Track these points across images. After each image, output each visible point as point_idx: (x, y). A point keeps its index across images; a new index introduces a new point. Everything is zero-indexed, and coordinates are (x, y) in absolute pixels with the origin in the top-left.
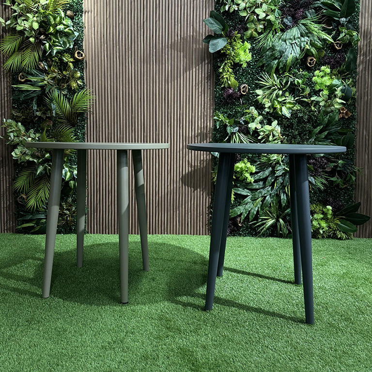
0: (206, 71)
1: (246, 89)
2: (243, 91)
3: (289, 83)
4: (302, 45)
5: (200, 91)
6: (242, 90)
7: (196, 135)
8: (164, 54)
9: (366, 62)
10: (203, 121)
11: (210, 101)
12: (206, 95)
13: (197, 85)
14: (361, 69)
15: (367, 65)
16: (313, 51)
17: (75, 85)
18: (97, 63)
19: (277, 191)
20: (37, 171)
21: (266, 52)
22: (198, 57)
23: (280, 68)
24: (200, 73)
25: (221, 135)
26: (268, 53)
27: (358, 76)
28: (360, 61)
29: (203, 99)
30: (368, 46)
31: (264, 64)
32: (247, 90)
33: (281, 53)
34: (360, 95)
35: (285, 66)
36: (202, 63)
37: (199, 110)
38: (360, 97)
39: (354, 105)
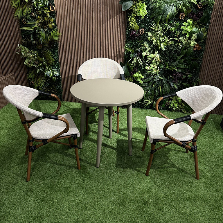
0: (122, 18)
1: (143, 31)
3: (167, 30)
4: (177, 6)
5: (118, 30)
6: (140, 32)
7: (115, 55)
8: (98, 8)
9: (217, 16)
10: (119, 48)
11: (124, 36)
12: (121, 33)
13: (117, 27)
14: (213, 21)
15: (217, 18)
16: (184, 9)
17: (51, 26)
18: (62, 12)
19: (154, 88)
20: (37, 72)
21: (156, 10)
22: (118, 10)
23: (162, 20)
24: (119, 19)
26: (157, 10)
27: (210, 25)
28: (213, 15)
29: (120, 35)
30: (220, 5)
31: (154, 17)
33: (163, 12)
34: (209, 36)
35: (165, 19)
36: (120, 13)
37: (117, 42)
38: (209, 38)
39: (205, 42)
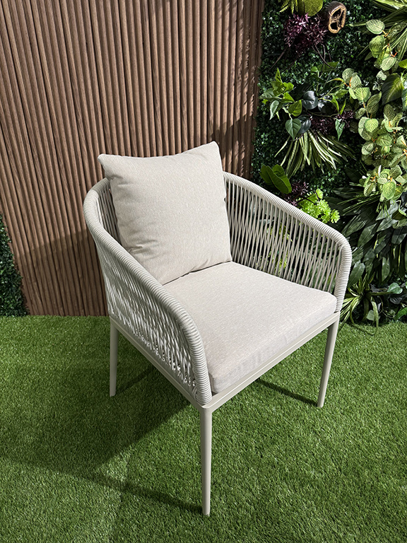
1: (341, 19)
2: (334, 26)
6: (331, 21)
25: (272, 134)
32: (344, 21)
